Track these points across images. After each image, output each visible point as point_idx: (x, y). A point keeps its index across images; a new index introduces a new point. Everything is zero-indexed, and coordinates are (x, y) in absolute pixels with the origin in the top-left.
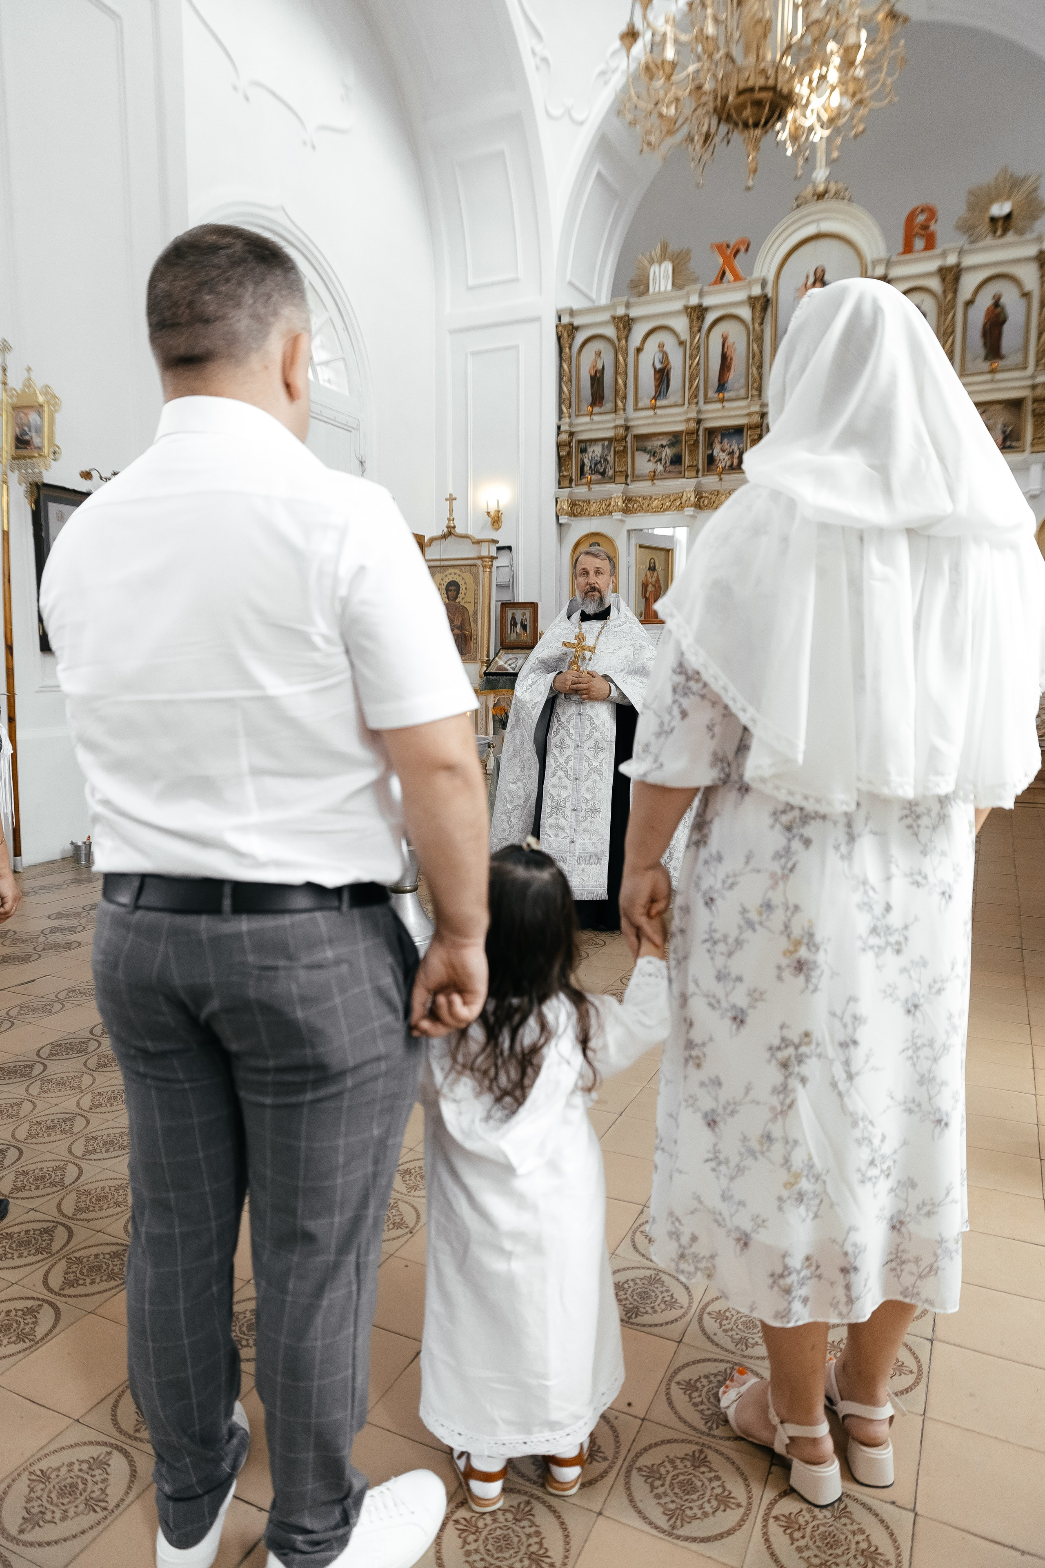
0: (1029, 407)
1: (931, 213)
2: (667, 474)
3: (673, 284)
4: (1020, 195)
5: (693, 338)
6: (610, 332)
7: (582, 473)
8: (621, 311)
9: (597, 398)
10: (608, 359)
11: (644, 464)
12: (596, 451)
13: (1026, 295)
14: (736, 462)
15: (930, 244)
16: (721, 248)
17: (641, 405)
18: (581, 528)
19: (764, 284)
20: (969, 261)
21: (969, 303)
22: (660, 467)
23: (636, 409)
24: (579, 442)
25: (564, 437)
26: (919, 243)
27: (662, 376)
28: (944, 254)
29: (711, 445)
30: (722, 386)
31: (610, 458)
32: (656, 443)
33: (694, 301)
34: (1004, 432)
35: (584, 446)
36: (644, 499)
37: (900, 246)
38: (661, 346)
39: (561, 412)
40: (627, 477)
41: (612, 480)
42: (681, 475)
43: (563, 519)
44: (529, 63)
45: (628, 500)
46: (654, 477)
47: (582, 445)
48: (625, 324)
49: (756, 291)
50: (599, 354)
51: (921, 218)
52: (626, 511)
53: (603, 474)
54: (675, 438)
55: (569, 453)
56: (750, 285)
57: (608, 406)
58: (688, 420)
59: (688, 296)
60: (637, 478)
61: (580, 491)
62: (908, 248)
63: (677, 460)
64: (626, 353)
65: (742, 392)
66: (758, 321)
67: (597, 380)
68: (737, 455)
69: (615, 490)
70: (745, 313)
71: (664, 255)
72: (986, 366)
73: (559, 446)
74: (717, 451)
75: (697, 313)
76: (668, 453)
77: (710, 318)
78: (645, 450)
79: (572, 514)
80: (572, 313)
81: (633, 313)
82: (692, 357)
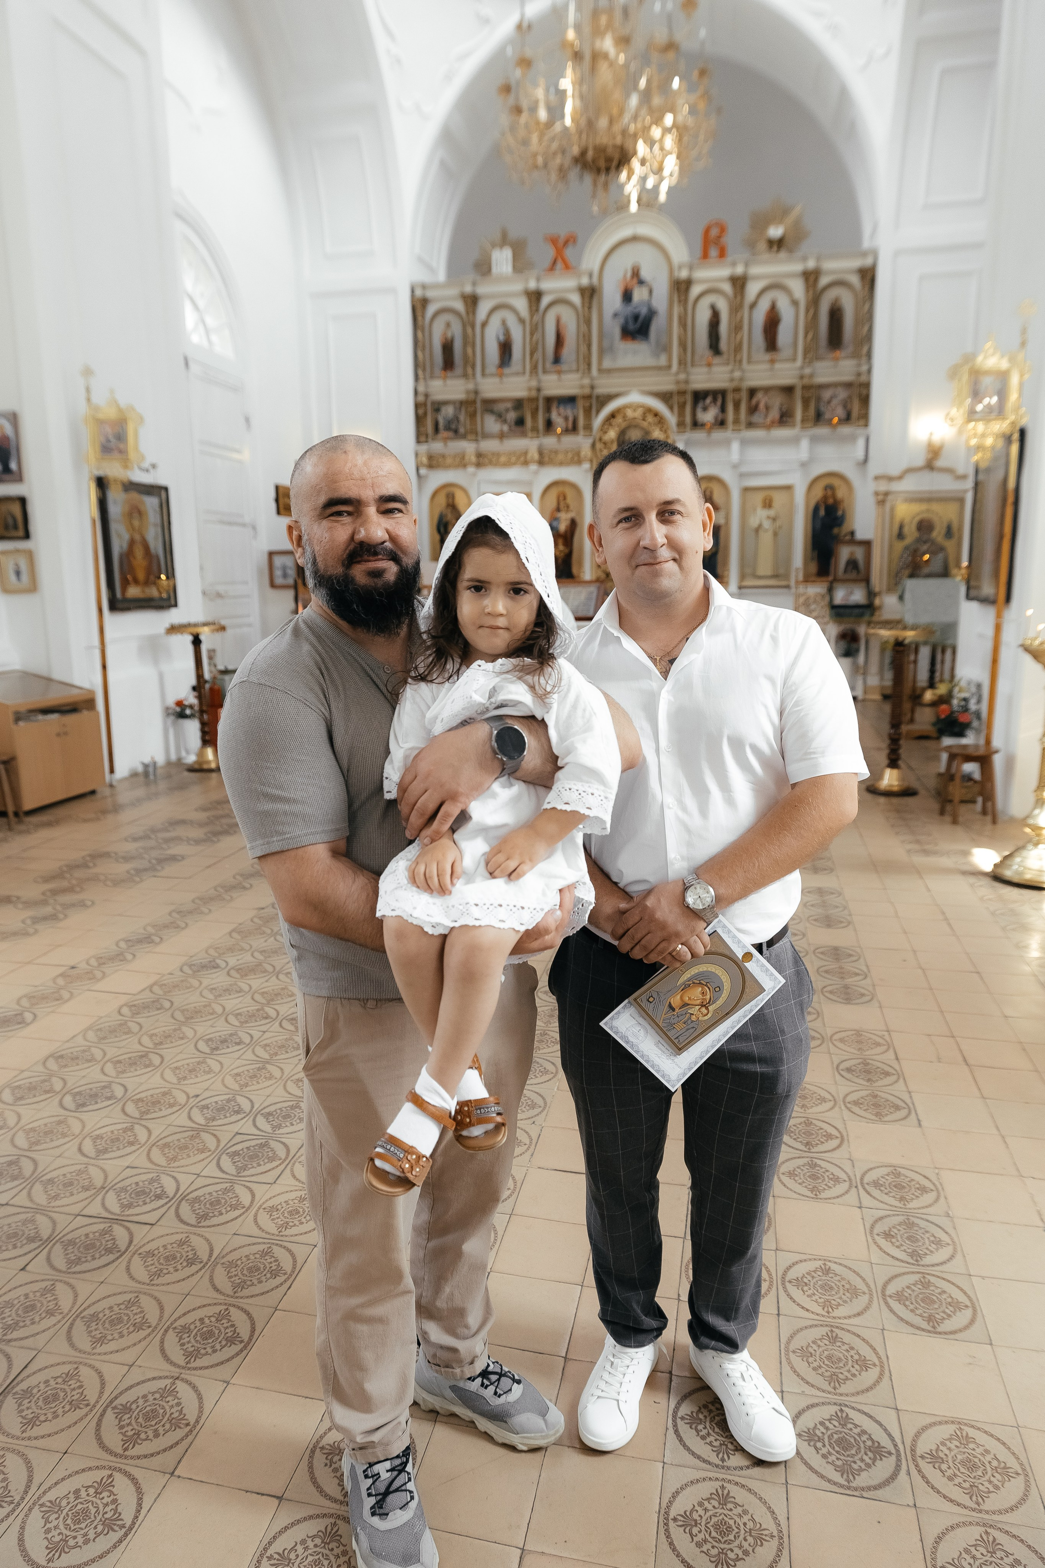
0: (798, 393)
1: (723, 230)
2: (512, 434)
3: (514, 267)
4: (790, 219)
5: (532, 316)
6: (459, 306)
7: (436, 430)
8: (468, 289)
9: (448, 363)
10: (456, 330)
11: (492, 424)
12: (449, 411)
13: (795, 303)
14: (570, 425)
15: (722, 254)
16: (554, 241)
17: (488, 371)
18: (438, 478)
19: (591, 276)
20: (754, 270)
21: (753, 306)
22: (505, 428)
23: (484, 374)
24: (433, 403)
25: (421, 398)
26: (713, 252)
27: (506, 348)
28: (734, 264)
29: (548, 410)
30: (557, 360)
31: (462, 417)
32: (501, 407)
33: (532, 285)
34: (781, 409)
35: (437, 407)
36: (493, 454)
37: (699, 252)
38: (504, 323)
39: (417, 378)
40: (476, 434)
41: (464, 437)
42: (524, 434)
43: (423, 471)
44: (384, 62)
45: (479, 455)
46: (502, 436)
47: (436, 406)
48: (472, 301)
49: (585, 281)
50: (448, 325)
51: (714, 232)
52: (479, 465)
53: (456, 431)
54: (518, 404)
55: (425, 414)
56: (579, 276)
57: (458, 370)
58: (530, 389)
59: (527, 281)
60: (486, 436)
61: (437, 446)
62: (705, 255)
63: (520, 422)
64: (473, 326)
65: (574, 366)
66: (587, 305)
67: (448, 348)
68: (571, 419)
69: (468, 447)
70: (576, 299)
71: (504, 241)
72: (767, 357)
73: (417, 406)
74: (554, 416)
75: (535, 297)
76: (512, 416)
77: (545, 301)
78: (492, 412)
79: (431, 466)
80: (424, 287)
81: (481, 290)
82: (532, 334)
